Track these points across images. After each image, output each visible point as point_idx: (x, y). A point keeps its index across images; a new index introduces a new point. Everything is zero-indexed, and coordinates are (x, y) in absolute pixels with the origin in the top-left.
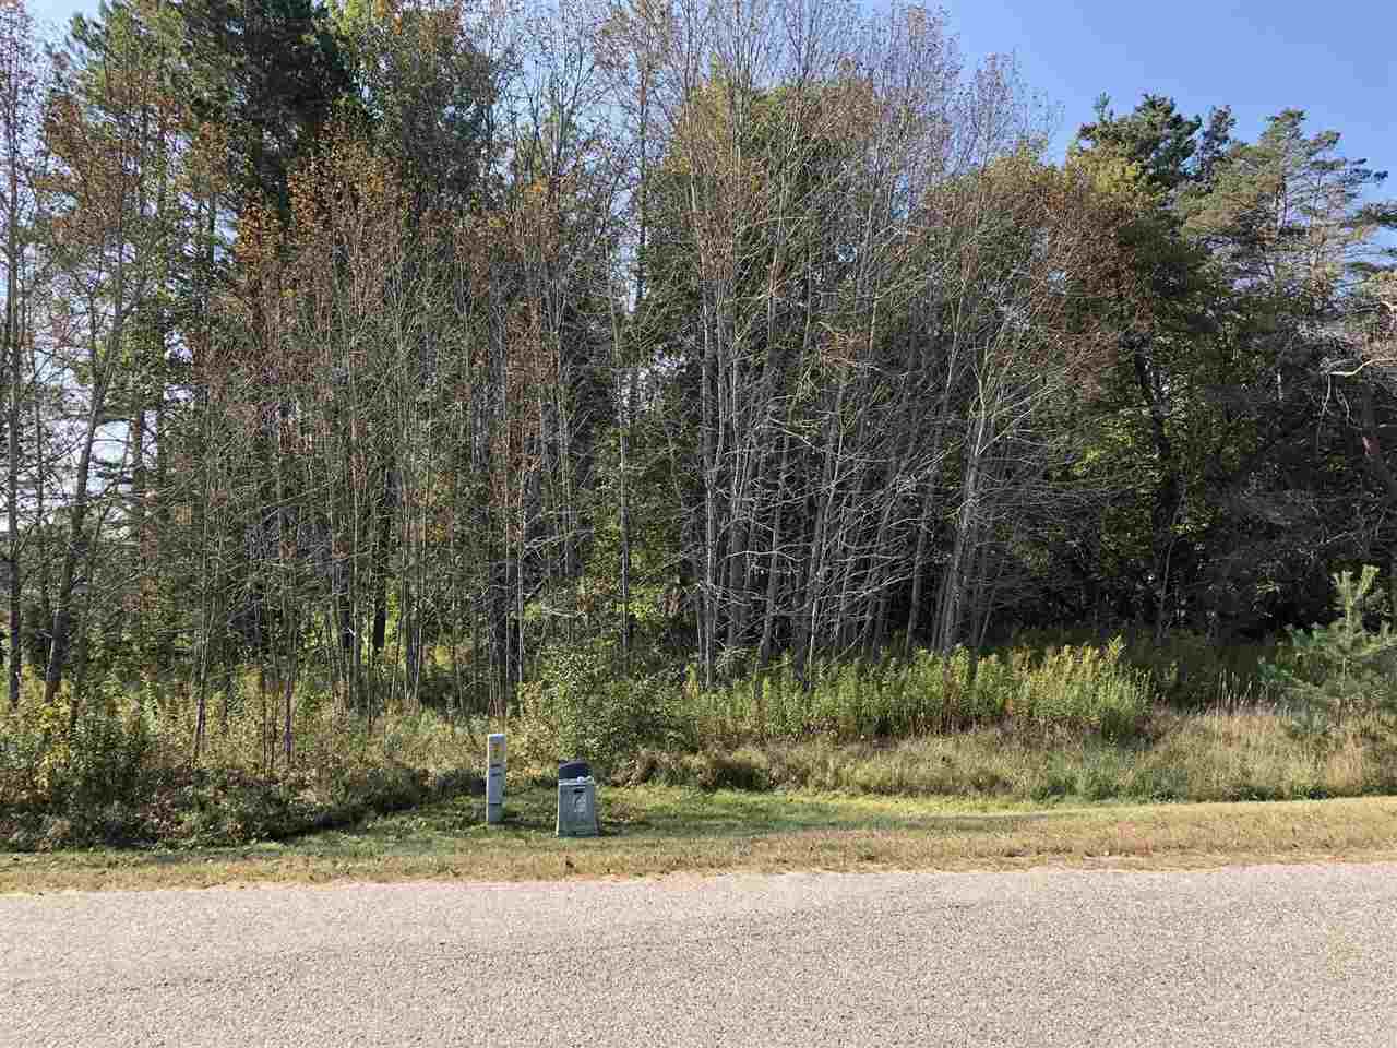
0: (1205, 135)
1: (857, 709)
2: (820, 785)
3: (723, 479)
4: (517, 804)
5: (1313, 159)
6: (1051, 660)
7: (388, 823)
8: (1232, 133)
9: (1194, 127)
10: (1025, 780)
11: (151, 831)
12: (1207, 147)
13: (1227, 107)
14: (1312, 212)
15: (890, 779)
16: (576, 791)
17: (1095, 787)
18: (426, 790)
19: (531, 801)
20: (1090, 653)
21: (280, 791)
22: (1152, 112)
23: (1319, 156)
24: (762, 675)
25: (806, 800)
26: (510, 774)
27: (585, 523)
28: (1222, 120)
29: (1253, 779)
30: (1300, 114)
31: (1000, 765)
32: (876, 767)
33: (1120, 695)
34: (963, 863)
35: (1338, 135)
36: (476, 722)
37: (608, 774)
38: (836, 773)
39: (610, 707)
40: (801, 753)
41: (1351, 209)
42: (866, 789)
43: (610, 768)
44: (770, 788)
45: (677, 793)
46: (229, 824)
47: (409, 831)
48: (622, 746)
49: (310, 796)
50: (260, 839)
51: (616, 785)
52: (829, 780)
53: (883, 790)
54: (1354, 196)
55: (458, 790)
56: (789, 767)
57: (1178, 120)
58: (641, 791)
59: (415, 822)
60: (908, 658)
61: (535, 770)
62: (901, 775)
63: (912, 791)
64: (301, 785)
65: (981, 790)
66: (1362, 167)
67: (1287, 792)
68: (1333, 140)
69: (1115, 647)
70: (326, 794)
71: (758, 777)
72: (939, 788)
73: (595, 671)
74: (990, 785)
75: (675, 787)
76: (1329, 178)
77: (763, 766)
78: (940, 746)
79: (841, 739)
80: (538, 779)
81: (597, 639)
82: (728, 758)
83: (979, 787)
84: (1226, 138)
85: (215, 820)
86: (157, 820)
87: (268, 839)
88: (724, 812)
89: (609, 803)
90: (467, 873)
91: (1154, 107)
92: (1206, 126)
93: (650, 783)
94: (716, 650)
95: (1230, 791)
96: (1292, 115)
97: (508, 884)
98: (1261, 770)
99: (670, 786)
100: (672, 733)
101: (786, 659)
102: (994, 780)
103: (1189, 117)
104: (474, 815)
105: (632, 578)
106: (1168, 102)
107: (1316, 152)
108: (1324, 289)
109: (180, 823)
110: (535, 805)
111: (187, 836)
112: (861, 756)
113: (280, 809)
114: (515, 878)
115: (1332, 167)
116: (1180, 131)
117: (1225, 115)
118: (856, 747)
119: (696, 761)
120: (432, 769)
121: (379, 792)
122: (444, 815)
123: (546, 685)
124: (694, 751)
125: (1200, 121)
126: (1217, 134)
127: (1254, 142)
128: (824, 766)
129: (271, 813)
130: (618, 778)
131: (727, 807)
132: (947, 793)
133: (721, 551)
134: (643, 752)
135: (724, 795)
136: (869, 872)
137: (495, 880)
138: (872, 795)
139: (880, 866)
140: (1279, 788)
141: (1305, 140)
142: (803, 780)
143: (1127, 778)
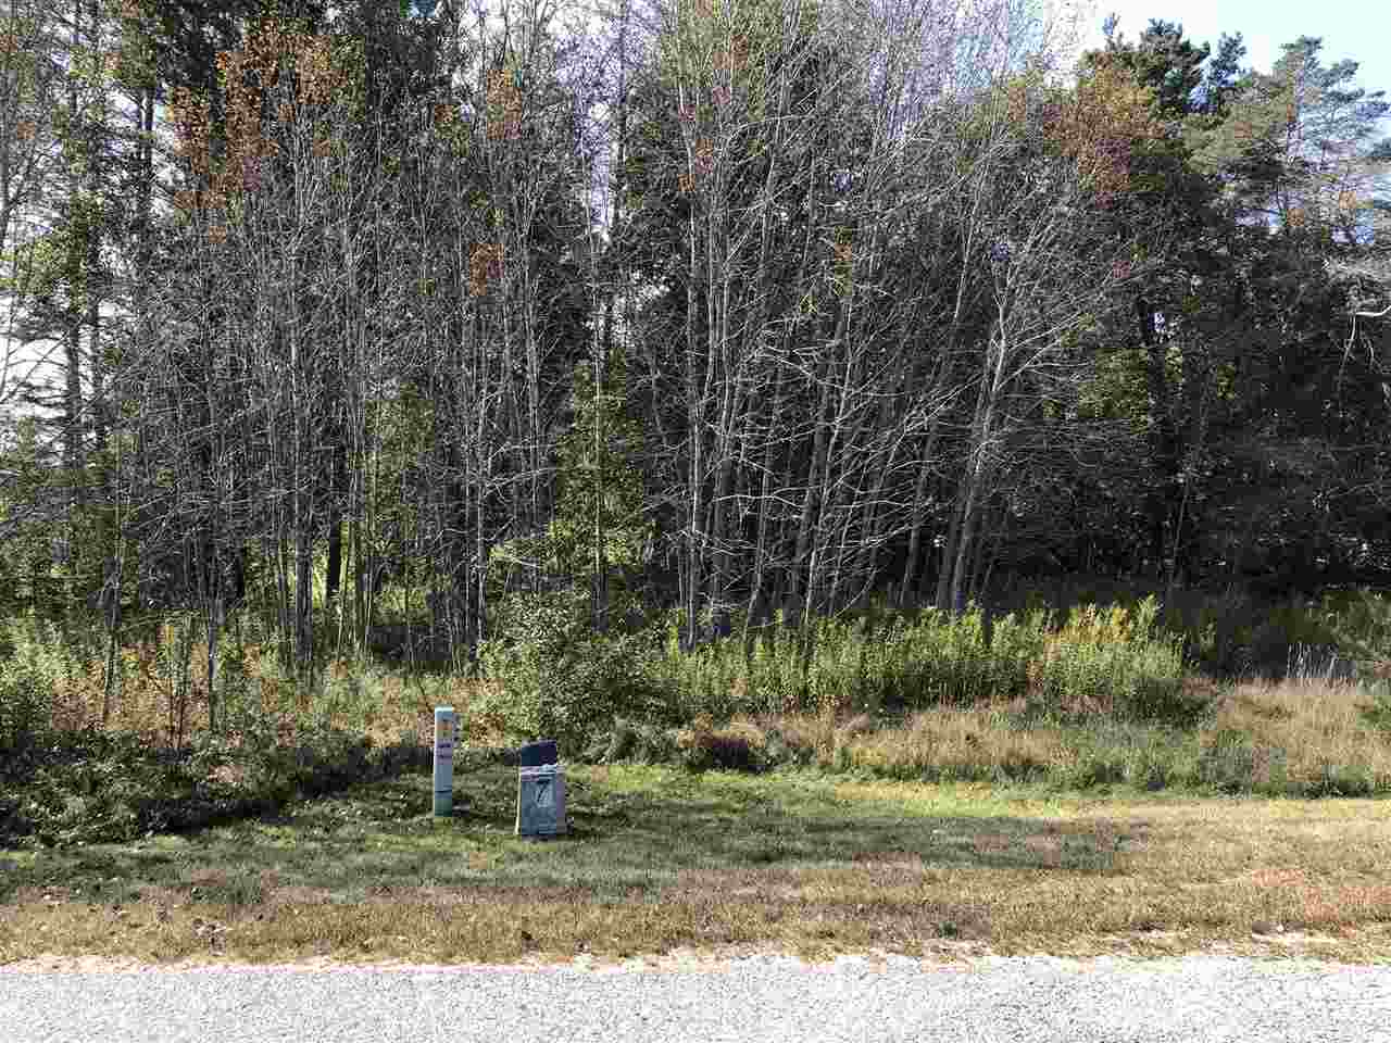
0: (1214, 64)
1: (862, 672)
2: (825, 766)
3: (711, 412)
4: (472, 785)
5: (1330, 89)
6: (1075, 621)
7: (316, 809)
8: (1242, 63)
9: (1202, 56)
10: (1063, 766)
11: (25, 818)
12: (1216, 77)
13: (1238, 34)
14: (1325, 146)
15: (907, 762)
16: (540, 782)
17: (1147, 776)
18: (365, 766)
19: (489, 781)
20: (1118, 613)
21: (190, 768)
22: (1158, 39)
23: (1335, 87)
24: (753, 633)
25: (812, 786)
26: (466, 746)
27: (554, 460)
28: (1232, 48)
29: (1333, 772)
30: (1317, 42)
31: (1031, 745)
32: (887, 745)
33: (1158, 661)
34: (1084, 943)
35: (1356, 65)
36: (429, 682)
37: (579, 748)
38: (844, 753)
39: (583, 669)
40: (799, 727)
41: (1366, 145)
42: (879, 772)
43: (582, 741)
44: (768, 769)
45: (659, 774)
46: (121, 812)
47: (340, 823)
48: (595, 715)
49: (226, 774)
50: (157, 831)
51: (589, 762)
52: (836, 760)
53: (899, 774)
54: (1368, 130)
55: (404, 766)
56: (789, 744)
57: (1186, 48)
58: (617, 769)
59: (348, 809)
60: (913, 615)
61: (495, 742)
62: (919, 756)
63: (933, 777)
64: (215, 760)
65: (1013, 777)
66: (1379, 99)
67: (1372, 785)
68: (1349, 69)
69: (1148, 608)
70: (245, 772)
71: (753, 755)
72: (966, 773)
73: (566, 629)
74: (1022, 770)
75: (657, 764)
76: (1344, 111)
77: (759, 743)
78: (964, 721)
79: (845, 708)
80: (498, 753)
81: (567, 592)
82: (717, 733)
83: (1010, 771)
84: (1235, 67)
85: (104, 806)
86: (34, 805)
87: (168, 832)
88: (715, 800)
89: (579, 785)
90: (381, 946)
91: (1160, 33)
92: (1215, 54)
93: (627, 759)
94: (701, 602)
95: (1308, 784)
96: (1309, 43)
97: (435, 967)
98: (1340, 757)
99: (651, 763)
100: (651, 700)
101: (781, 616)
102: (1027, 764)
103: (1197, 44)
104: (420, 801)
105: (608, 521)
106: (1176, 28)
107: (1333, 82)
108: (1346, 224)
109: (62, 809)
110: (493, 788)
111: (68, 826)
112: (868, 730)
113: (187, 791)
114: (446, 958)
115: (1349, 99)
116: (1189, 59)
117: (1235, 43)
118: (861, 720)
119: (681, 735)
120: (377, 735)
121: (310, 769)
122: (384, 799)
123: (510, 642)
124: (678, 723)
125: (1208, 49)
126: (1226, 62)
127: (1266, 70)
128: (829, 742)
129: (175, 797)
130: (590, 752)
131: (718, 793)
132: (974, 779)
133: (707, 493)
134: (619, 722)
135: (714, 777)
136: (955, 957)
137: (421, 961)
138: (886, 780)
139: (966, 945)
140: (1362, 781)
141: (1320, 70)
142: (805, 759)
143: (1184, 766)
